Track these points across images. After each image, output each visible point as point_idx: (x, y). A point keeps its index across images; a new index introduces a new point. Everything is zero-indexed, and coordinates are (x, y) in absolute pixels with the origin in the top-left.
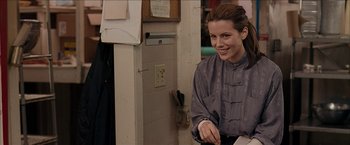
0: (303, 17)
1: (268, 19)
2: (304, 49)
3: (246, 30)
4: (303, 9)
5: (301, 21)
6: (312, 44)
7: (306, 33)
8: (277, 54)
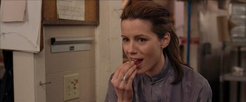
0: (234, 22)
1: (199, 24)
2: (232, 52)
3: (168, 36)
4: (232, 14)
5: (231, 26)
6: (239, 48)
7: (235, 38)
8: (208, 56)
